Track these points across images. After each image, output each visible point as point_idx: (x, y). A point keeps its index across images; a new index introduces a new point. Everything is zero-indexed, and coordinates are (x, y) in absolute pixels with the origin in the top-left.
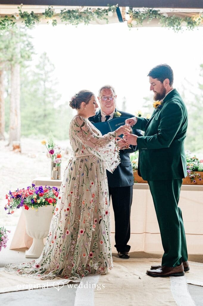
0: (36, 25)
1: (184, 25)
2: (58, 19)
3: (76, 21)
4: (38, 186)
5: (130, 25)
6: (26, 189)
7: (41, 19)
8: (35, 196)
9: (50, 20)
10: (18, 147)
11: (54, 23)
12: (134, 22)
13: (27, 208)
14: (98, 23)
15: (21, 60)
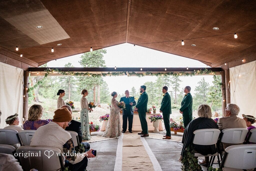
0: (106, 76)
1: (141, 76)
2: (111, 75)
3: (115, 75)
4: (107, 115)
5: (128, 76)
6: (104, 116)
7: (107, 75)
8: (107, 117)
9: (109, 75)
10: (100, 106)
11: (110, 76)
12: (129, 75)
13: (105, 120)
14: (121, 75)
15: (100, 84)
